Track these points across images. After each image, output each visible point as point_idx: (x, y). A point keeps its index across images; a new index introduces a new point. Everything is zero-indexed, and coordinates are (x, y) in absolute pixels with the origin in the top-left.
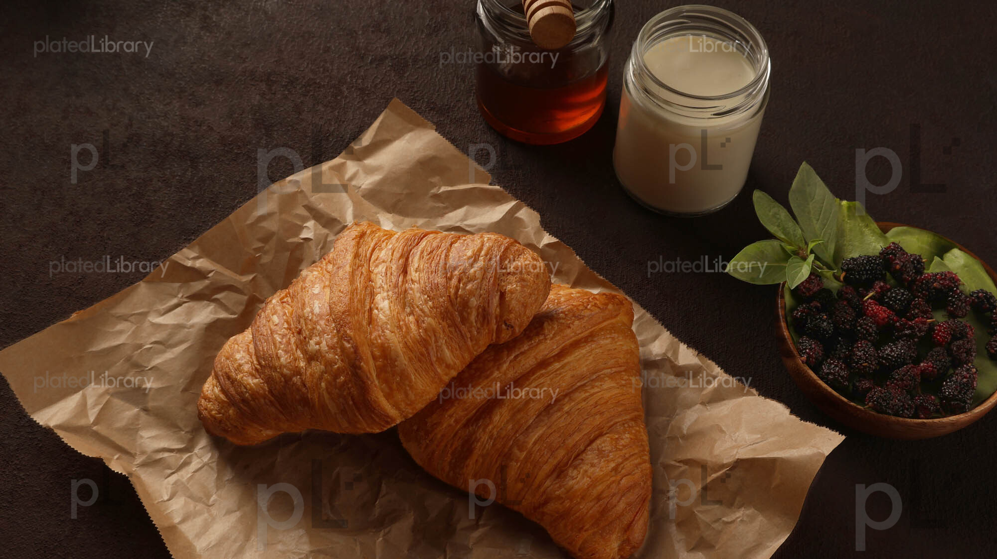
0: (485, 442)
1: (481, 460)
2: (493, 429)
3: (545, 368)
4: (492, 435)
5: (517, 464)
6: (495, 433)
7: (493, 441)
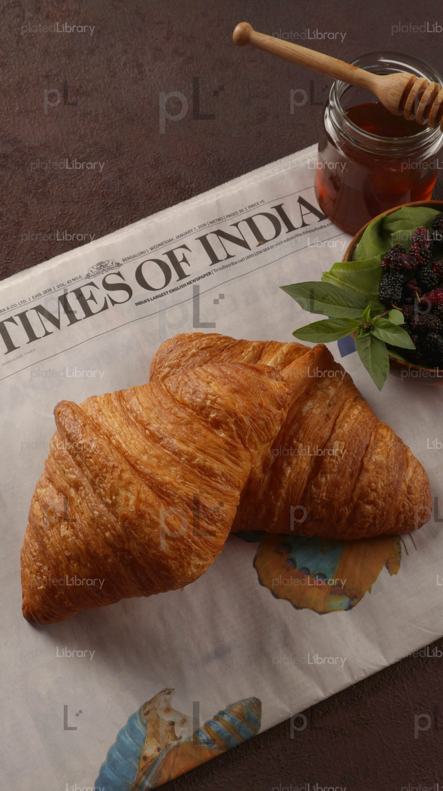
0: (190, 489)
1: (205, 495)
2: (177, 483)
3: (120, 444)
4: (182, 483)
5: (208, 461)
6: (180, 480)
7: (188, 483)
